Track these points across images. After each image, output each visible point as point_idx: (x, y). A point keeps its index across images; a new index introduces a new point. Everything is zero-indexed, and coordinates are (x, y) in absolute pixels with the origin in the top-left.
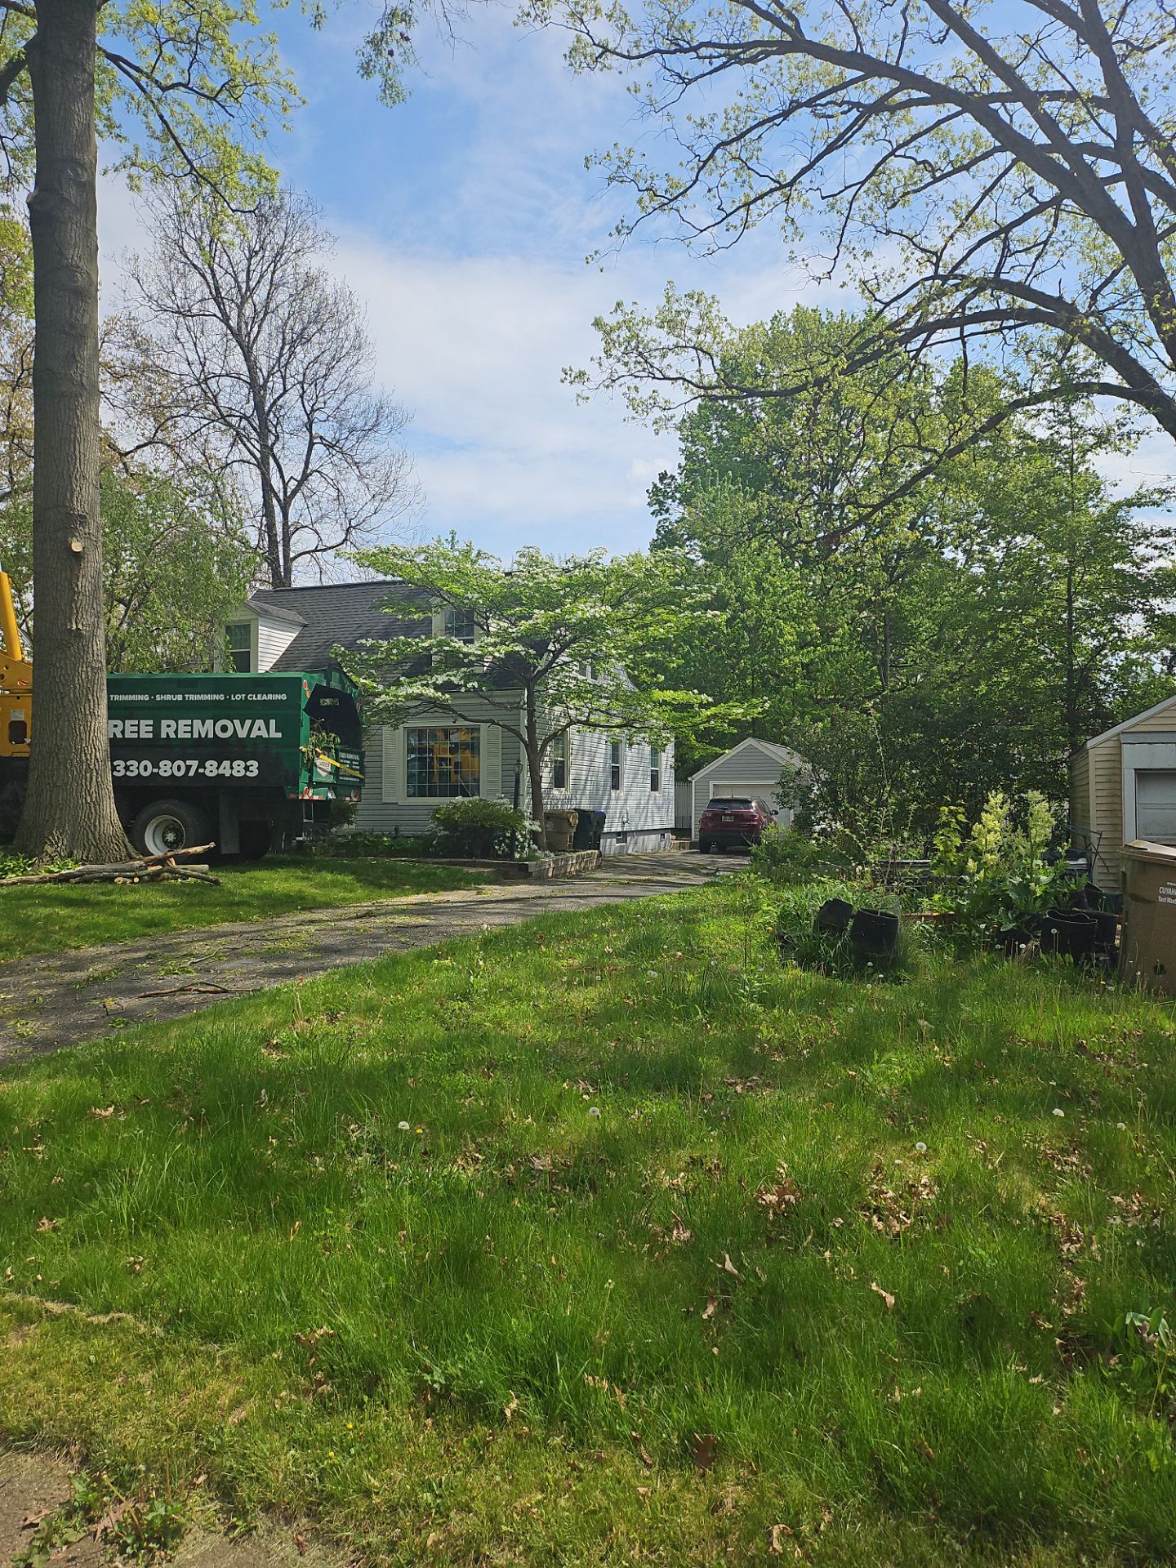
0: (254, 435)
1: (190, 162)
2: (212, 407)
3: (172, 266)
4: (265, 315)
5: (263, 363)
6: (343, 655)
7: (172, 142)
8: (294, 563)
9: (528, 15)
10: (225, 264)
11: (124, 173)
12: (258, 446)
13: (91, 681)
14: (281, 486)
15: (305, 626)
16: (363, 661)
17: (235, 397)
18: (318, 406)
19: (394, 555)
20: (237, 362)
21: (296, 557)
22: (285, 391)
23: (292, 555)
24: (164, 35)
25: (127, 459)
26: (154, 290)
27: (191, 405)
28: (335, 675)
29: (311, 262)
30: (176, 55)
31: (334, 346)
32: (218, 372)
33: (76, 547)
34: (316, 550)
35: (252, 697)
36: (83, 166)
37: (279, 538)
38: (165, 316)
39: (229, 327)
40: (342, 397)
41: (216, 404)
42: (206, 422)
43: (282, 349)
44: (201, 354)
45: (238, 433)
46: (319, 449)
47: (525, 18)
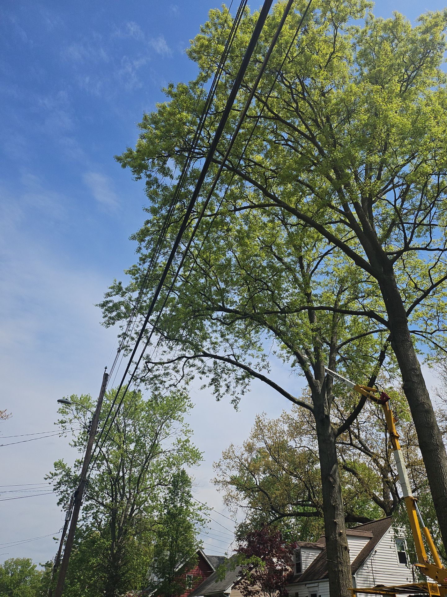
7: (439, 348)
11: (426, 364)
24: (426, 319)
30: (432, 322)
36: (416, 369)
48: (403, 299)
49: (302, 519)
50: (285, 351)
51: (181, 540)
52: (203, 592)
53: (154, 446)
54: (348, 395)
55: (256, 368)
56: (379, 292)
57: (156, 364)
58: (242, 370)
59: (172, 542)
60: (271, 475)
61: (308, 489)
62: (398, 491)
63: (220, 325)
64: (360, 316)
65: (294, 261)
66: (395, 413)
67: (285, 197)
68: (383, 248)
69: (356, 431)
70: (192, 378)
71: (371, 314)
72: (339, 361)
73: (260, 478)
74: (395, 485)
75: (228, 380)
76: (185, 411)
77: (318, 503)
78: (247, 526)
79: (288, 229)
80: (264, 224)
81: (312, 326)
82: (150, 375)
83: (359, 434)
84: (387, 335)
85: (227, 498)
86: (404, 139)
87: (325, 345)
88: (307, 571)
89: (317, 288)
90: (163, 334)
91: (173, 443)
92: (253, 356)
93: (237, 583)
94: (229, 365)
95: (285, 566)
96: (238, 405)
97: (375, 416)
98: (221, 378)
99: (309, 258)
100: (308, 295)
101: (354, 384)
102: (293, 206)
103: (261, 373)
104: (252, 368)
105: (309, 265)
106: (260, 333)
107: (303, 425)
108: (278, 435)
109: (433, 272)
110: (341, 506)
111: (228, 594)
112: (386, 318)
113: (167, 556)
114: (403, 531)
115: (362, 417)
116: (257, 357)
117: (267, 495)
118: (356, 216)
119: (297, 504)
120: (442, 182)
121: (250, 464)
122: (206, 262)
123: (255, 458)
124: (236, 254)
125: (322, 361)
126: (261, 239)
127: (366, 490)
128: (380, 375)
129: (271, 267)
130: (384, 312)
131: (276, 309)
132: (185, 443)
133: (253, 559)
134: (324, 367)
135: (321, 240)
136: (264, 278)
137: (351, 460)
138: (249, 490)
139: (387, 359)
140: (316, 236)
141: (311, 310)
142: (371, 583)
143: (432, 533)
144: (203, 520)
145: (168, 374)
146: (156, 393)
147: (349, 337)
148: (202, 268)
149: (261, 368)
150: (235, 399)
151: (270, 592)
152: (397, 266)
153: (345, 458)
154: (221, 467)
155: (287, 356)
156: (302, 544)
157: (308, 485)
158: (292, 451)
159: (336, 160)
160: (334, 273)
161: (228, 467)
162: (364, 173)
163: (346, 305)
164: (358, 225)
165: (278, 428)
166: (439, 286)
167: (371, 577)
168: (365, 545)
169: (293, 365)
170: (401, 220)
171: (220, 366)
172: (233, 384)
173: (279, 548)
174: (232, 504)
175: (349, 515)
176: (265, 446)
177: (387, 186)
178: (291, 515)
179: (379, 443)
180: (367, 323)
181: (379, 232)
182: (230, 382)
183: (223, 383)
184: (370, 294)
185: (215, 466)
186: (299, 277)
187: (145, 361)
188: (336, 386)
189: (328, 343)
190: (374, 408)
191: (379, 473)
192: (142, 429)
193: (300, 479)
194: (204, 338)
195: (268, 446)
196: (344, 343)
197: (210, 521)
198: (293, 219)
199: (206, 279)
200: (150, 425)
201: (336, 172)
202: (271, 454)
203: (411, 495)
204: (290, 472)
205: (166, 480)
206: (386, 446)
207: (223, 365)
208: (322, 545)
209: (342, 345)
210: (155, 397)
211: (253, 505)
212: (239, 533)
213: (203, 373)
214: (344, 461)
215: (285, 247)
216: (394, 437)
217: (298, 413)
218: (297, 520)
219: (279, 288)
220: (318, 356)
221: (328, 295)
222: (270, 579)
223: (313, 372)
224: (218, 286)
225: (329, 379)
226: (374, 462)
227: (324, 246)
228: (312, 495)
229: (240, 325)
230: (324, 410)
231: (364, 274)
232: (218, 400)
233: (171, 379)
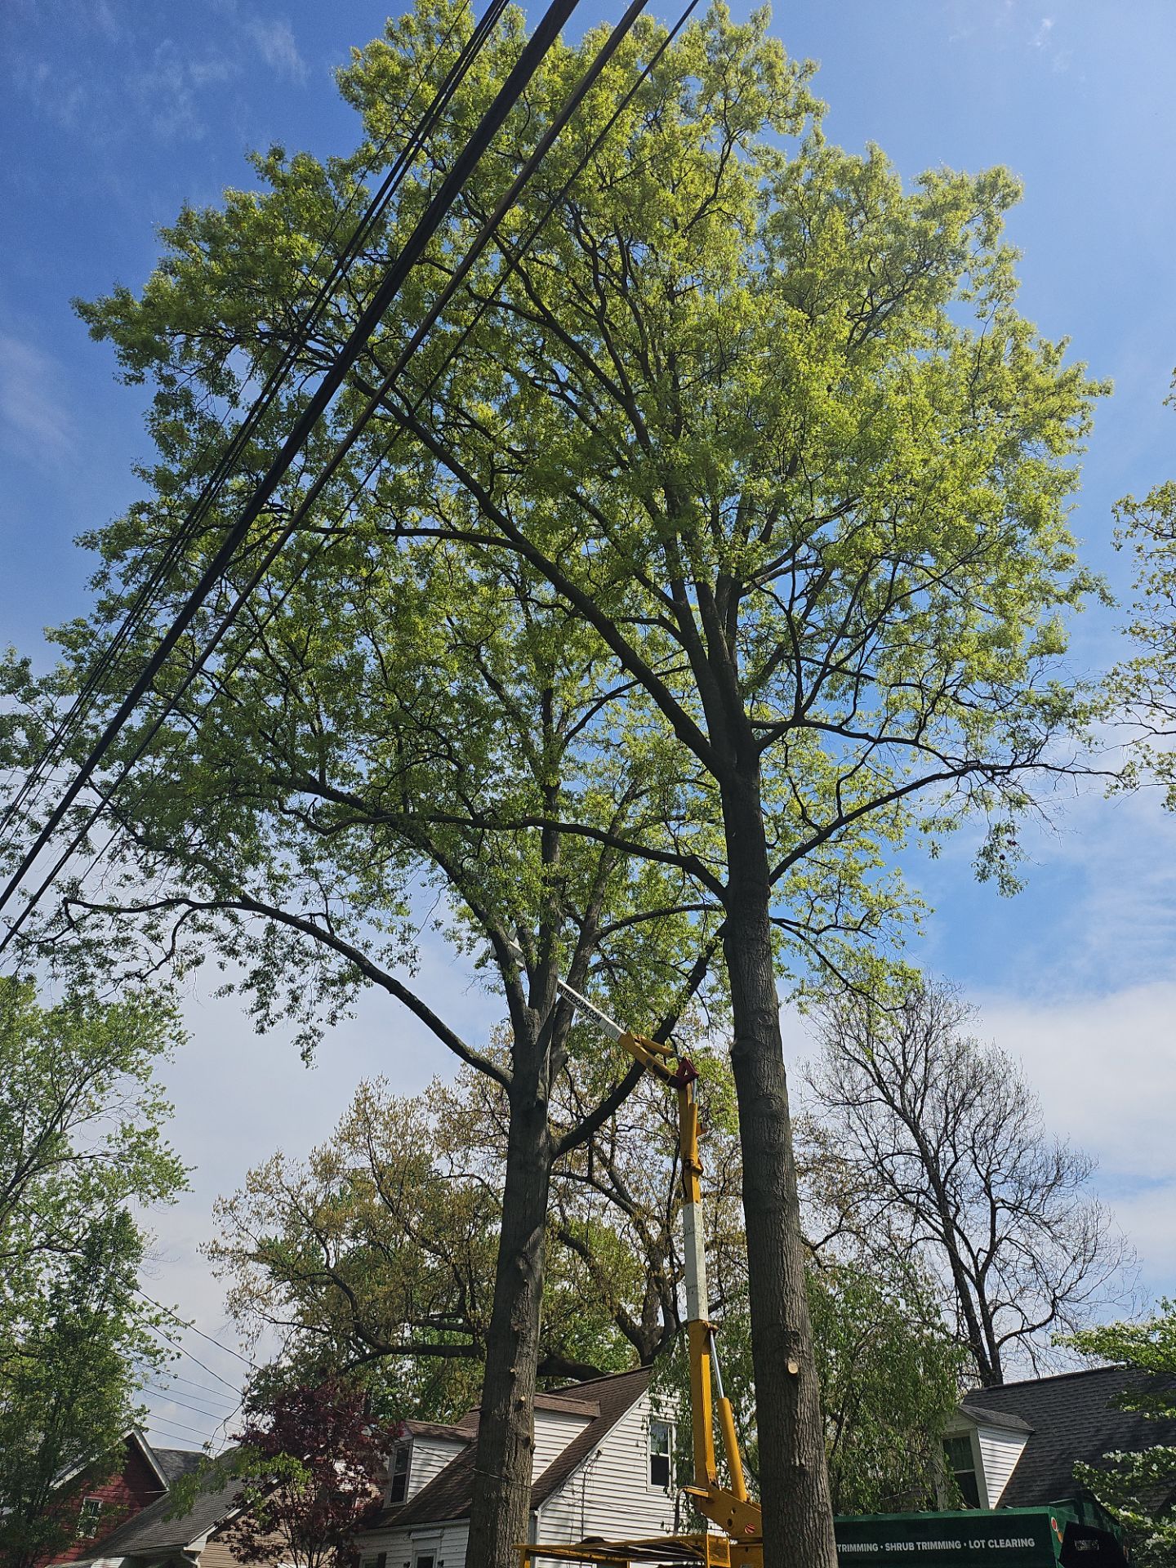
0: (934, 1209)
1: (844, 981)
2: (889, 1187)
3: (838, 1064)
4: (925, 1090)
5: (931, 1134)
6: (1090, 1475)
7: (829, 969)
8: (1002, 1350)
9: (1117, 786)
10: (882, 1052)
11: (794, 1002)
12: (940, 1220)
13: (820, 1531)
14: (971, 1261)
15: (1031, 1434)
16: (1117, 1485)
17: (910, 1172)
18: (993, 1168)
19: (1122, 1336)
20: (907, 1139)
21: (1001, 1342)
22: (957, 1160)
23: (997, 1340)
24: (813, 895)
25: (819, 1252)
26: (824, 1087)
27: (869, 1189)
28: (1088, 1507)
29: (960, 1033)
30: (824, 905)
31: (997, 1106)
32: (890, 1152)
33: (793, 1368)
34: (1022, 1332)
35: (993, 1544)
36: (769, 1013)
37: (979, 1321)
38: (836, 1109)
39: (895, 1108)
40: (1015, 1155)
41: (892, 1181)
42: (886, 1202)
43: (947, 1118)
44: (873, 1138)
45: (918, 1211)
46: (1003, 1214)
47: (1114, 790)
48: (771, 839)
49: (433, 1362)
50: (467, 924)
51: (82, 1404)
52: (123, 1547)
53: (48, 1139)
54: (604, 1055)
55: (381, 959)
56: (719, 813)
57: (95, 909)
58: (343, 958)
59: (56, 1408)
60: (370, 1242)
61: (461, 1285)
62: (679, 1305)
63: (303, 830)
64: (665, 864)
65: (529, 698)
66: (706, 1111)
67: (534, 528)
68: (746, 710)
69: (606, 1147)
70: (197, 962)
71: (690, 864)
72: (597, 968)
73: (339, 1249)
74: (675, 1289)
75: (299, 981)
76: (160, 1049)
77: (480, 1322)
78: (280, 1374)
79: (527, 612)
80: (471, 585)
81: (543, 871)
82: (72, 938)
83: (612, 1156)
84: (719, 919)
85: (237, 1296)
86: (835, 457)
87: (570, 924)
88: (418, 1497)
89: (575, 777)
90: (131, 830)
91: (109, 1137)
92: (379, 926)
93: (225, 1526)
94: (309, 941)
95: (363, 1484)
96: (314, 1050)
97: (658, 1116)
98: (279, 973)
99: (568, 697)
100: (551, 791)
101: (622, 1031)
102: (550, 557)
103: (392, 974)
104: (371, 957)
105: (565, 717)
106: (408, 868)
107: (479, 1120)
108: (409, 1139)
109: (847, 788)
110: (533, 1334)
111: (193, 1555)
112: (724, 880)
113: (34, 1444)
114: (671, 1404)
115: (628, 1113)
116: (390, 930)
117: (351, 1295)
118: (697, 616)
119: (428, 1322)
120: (901, 581)
121: (320, 1209)
122: (296, 653)
123: (338, 1194)
124: (382, 650)
125: (553, 963)
126: (456, 623)
127: (604, 1297)
128: (688, 1016)
129: (468, 700)
130: (723, 864)
131: (463, 812)
132: (142, 1139)
133: (279, 1463)
134: (556, 978)
135: (604, 658)
136: (444, 725)
137: (581, 1218)
138: (304, 1278)
139: (710, 979)
140: (594, 645)
141: (551, 830)
142: (575, 1531)
143: (737, 1412)
144: (159, 1352)
145: (126, 942)
146: (82, 991)
147: (631, 911)
148: (279, 667)
149: (395, 960)
150: (309, 1032)
151: (312, 1551)
152: (770, 757)
153: (568, 1212)
154: (236, 1213)
155: (469, 939)
156: (420, 1426)
157: (463, 1276)
158: (438, 1184)
159: (673, 467)
160: (624, 746)
161: (258, 1213)
162: (735, 517)
163: (636, 831)
164: (699, 639)
165: (412, 1122)
166: (854, 822)
167: (576, 1517)
168: (576, 1436)
169: (481, 963)
170: (796, 650)
171: (282, 939)
172: (310, 993)
173: (355, 1435)
174: (250, 1314)
175: (551, 1356)
176: (367, 1164)
177: (779, 562)
178: (403, 1351)
179: (656, 1183)
180: (680, 883)
181: (745, 669)
182: (303, 987)
183: (282, 987)
184: (700, 813)
185: (220, 1208)
186: (536, 738)
187: (63, 896)
188: (577, 1030)
189: (577, 920)
190: (659, 1094)
191: (642, 1257)
192: (18, 1087)
193: (446, 1258)
194: (252, 858)
195: (378, 1166)
196: (617, 926)
197: (179, 1355)
198: (545, 590)
199: (285, 699)
200: (46, 1078)
201: (669, 496)
202: (382, 1188)
203: (704, 1316)
204: (423, 1239)
205: (66, 1237)
206: (671, 1192)
207: (291, 939)
208: (471, 1433)
209: (610, 929)
210: (76, 1002)
211: (308, 1320)
212: (255, 1393)
213: (233, 952)
214: (565, 1219)
215: (513, 656)
216: (691, 1170)
217: (470, 1088)
218: (419, 1364)
219: (480, 760)
220: (546, 947)
221: (599, 798)
222: (317, 1516)
223: (526, 988)
224: (316, 722)
225: (564, 1009)
226: (637, 1229)
227: (609, 674)
228: (468, 1302)
229: (358, 838)
230: (537, 1086)
231: (693, 765)
232: (262, 1030)
233: (135, 957)
